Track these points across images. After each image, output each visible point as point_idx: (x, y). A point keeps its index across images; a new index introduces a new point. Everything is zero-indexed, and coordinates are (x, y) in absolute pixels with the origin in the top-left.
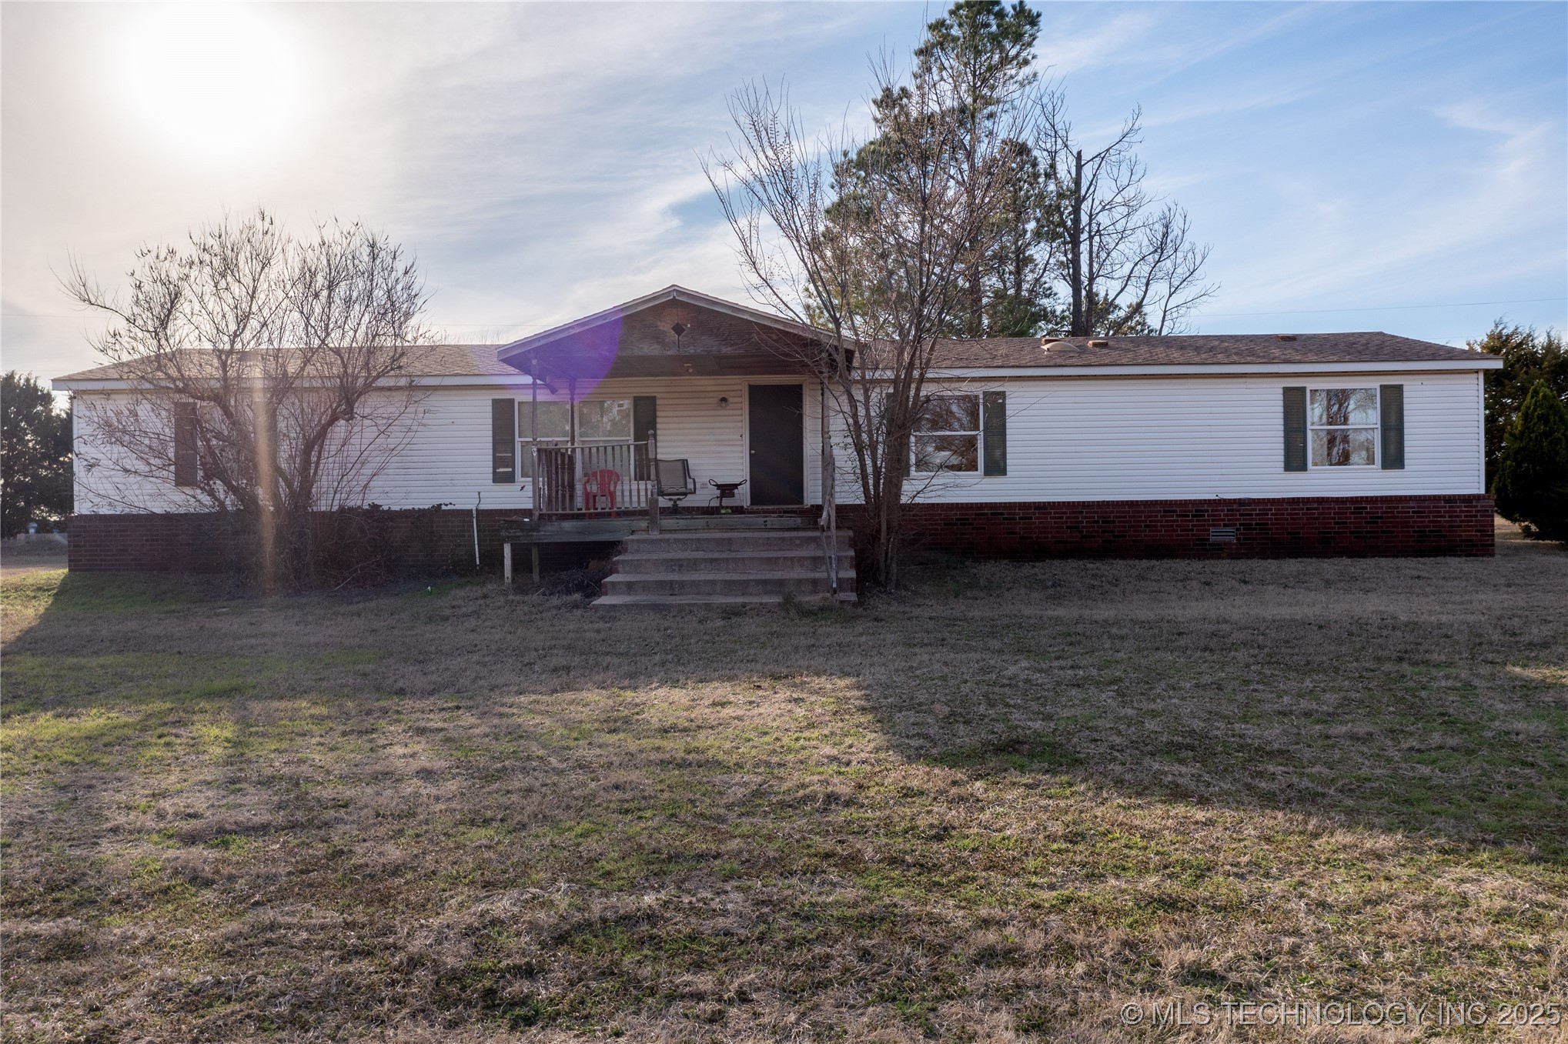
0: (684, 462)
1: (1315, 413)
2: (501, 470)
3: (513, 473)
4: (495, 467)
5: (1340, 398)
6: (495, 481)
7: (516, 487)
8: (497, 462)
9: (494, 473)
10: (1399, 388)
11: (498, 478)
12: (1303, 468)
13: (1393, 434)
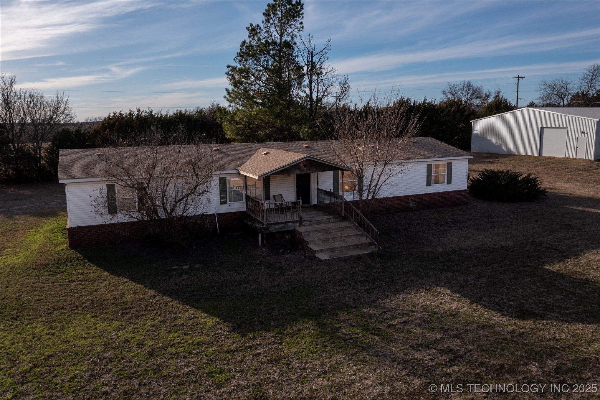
0: (281, 195)
1: (433, 170)
2: (222, 200)
3: (226, 201)
4: (220, 200)
5: (437, 166)
6: (221, 204)
7: (228, 205)
8: (221, 198)
9: (220, 201)
10: (451, 163)
11: (222, 203)
12: (430, 185)
13: (449, 175)
